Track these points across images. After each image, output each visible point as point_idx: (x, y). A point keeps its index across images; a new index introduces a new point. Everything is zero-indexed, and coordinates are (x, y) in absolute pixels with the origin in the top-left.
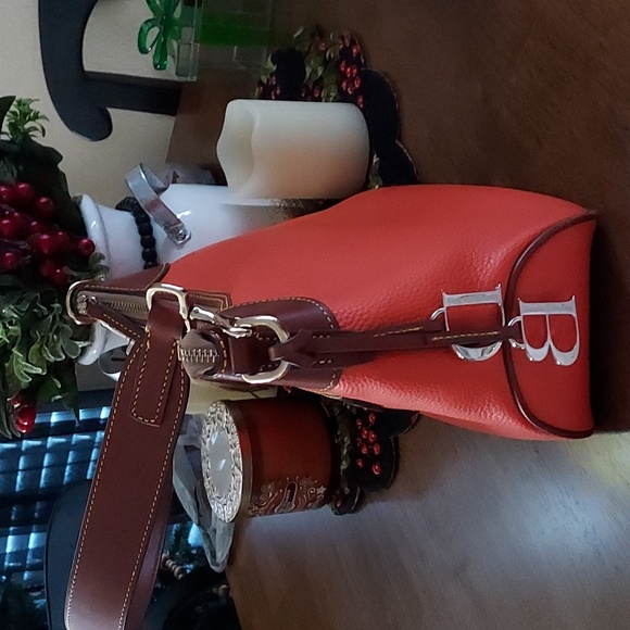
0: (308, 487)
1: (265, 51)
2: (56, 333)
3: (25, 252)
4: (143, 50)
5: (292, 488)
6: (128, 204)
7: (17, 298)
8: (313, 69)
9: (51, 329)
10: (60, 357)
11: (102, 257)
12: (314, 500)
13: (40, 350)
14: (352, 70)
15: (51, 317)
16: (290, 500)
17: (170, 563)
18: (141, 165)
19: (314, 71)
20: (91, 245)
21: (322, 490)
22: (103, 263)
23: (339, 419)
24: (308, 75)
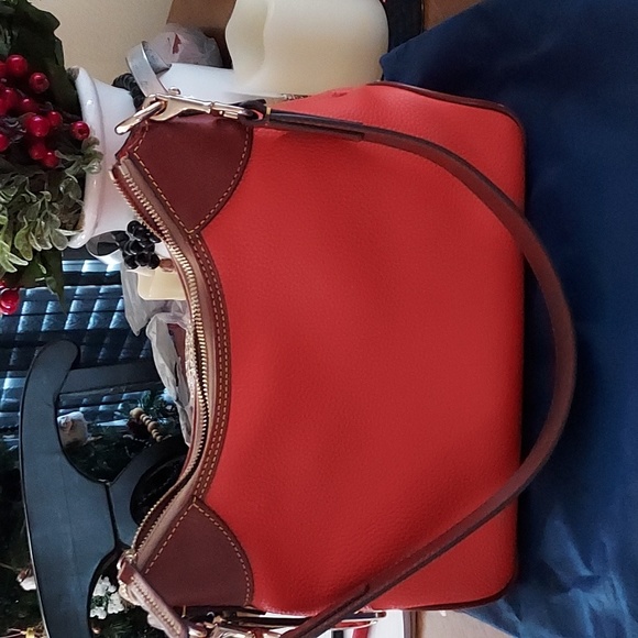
2: (44, 219)
3: (15, 132)
6: (125, 82)
7: (5, 181)
9: (40, 215)
10: (47, 246)
11: (96, 142)
13: (27, 236)
15: (40, 202)
17: (144, 417)
18: (144, 43)
20: (86, 130)
22: (97, 148)
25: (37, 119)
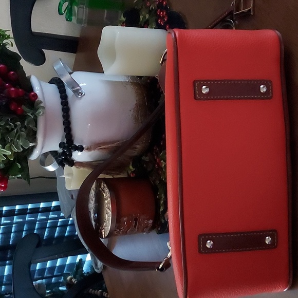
0: (144, 220)
1: (120, 12)
2: (18, 138)
4: (60, 13)
5: (136, 220)
6: (57, 81)
8: (144, 16)
9: (15, 136)
10: (20, 150)
11: (41, 102)
12: (146, 227)
13: (10, 147)
14: (163, 13)
15: (15, 130)
16: (135, 226)
17: (73, 280)
19: (145, 17)
20: (36, 96)
21: (151, 221)
22: (41, 105)
23: (158, 187)
24: (141, 20)
25: (13, 89)
